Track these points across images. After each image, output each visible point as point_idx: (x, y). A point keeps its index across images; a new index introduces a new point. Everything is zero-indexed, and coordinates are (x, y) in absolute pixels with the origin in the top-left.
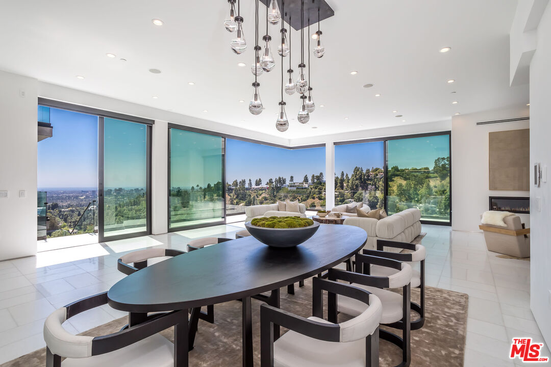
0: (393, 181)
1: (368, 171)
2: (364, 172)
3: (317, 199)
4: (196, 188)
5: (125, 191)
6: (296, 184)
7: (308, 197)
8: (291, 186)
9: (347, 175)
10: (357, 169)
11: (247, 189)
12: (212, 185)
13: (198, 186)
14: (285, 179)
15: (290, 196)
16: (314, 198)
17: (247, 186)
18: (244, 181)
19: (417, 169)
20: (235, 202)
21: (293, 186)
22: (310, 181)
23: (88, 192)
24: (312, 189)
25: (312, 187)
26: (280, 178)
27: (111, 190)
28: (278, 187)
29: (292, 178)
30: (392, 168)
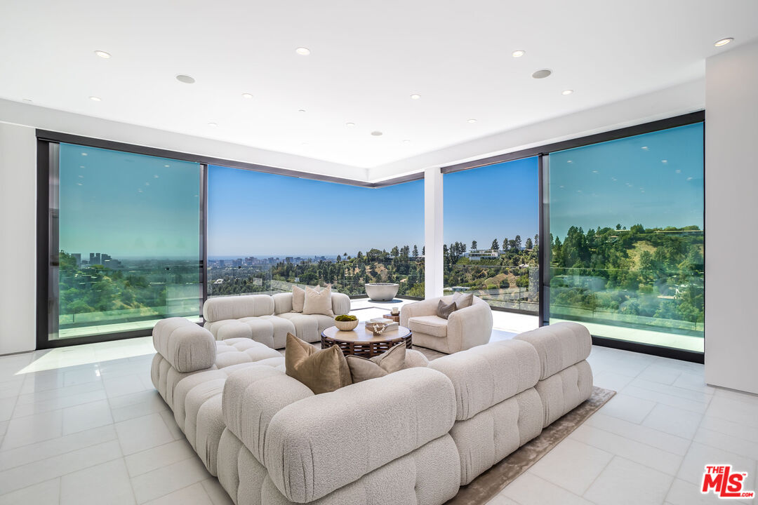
0: (634, 247)
1: (591, 232)
2: (585, 233)
3: (512, 274)
4: (343, 257)
5: (257, 260)
6: (480, 253)
7: (497, 271)
8: (473, 255)
9: (558, 239)
10: (573, 231)
11: (411, 259)
12: (364, 254)
13: (345, 255)
14: (465, 245)
15: (472, 269)
16: (506, 273)
17: (411, 255)
18: (407, 249)
19: (676, 229)
20: (395, 276)
21: (476, 255)
22: (501, 248)
23: (215, 262)
24: (503, 259)
25: (504, 256)
26: (457, 244)
27: (241, 260)
28: (454, 257)
29: (474, 243)
30: (632, 228)
